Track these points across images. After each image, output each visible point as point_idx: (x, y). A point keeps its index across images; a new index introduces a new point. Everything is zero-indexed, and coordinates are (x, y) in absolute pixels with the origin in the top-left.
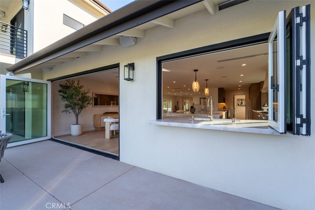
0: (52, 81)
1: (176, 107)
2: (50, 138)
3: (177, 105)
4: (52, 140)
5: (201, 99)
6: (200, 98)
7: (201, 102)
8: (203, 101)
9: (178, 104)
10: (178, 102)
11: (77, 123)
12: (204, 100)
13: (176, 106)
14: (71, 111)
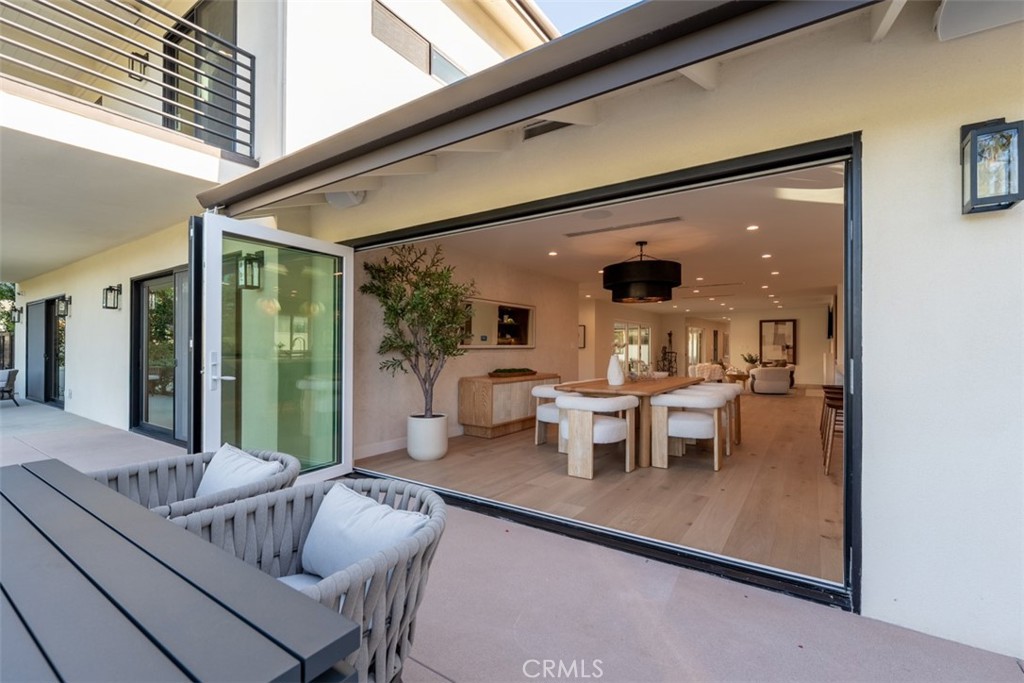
0: (357, 245)
1: (665, 353)
2: (351, 471)
3: (667, 345)
4: (356, 476)
5: (764, 324)
6: (761, 322)
7: (763, 334)
8: (773, 331)
9: (670, 341)
10: (670, 335)
11: (429, 413)
12: (776, 329)
13: (665, 348)
14: (406, 365)
